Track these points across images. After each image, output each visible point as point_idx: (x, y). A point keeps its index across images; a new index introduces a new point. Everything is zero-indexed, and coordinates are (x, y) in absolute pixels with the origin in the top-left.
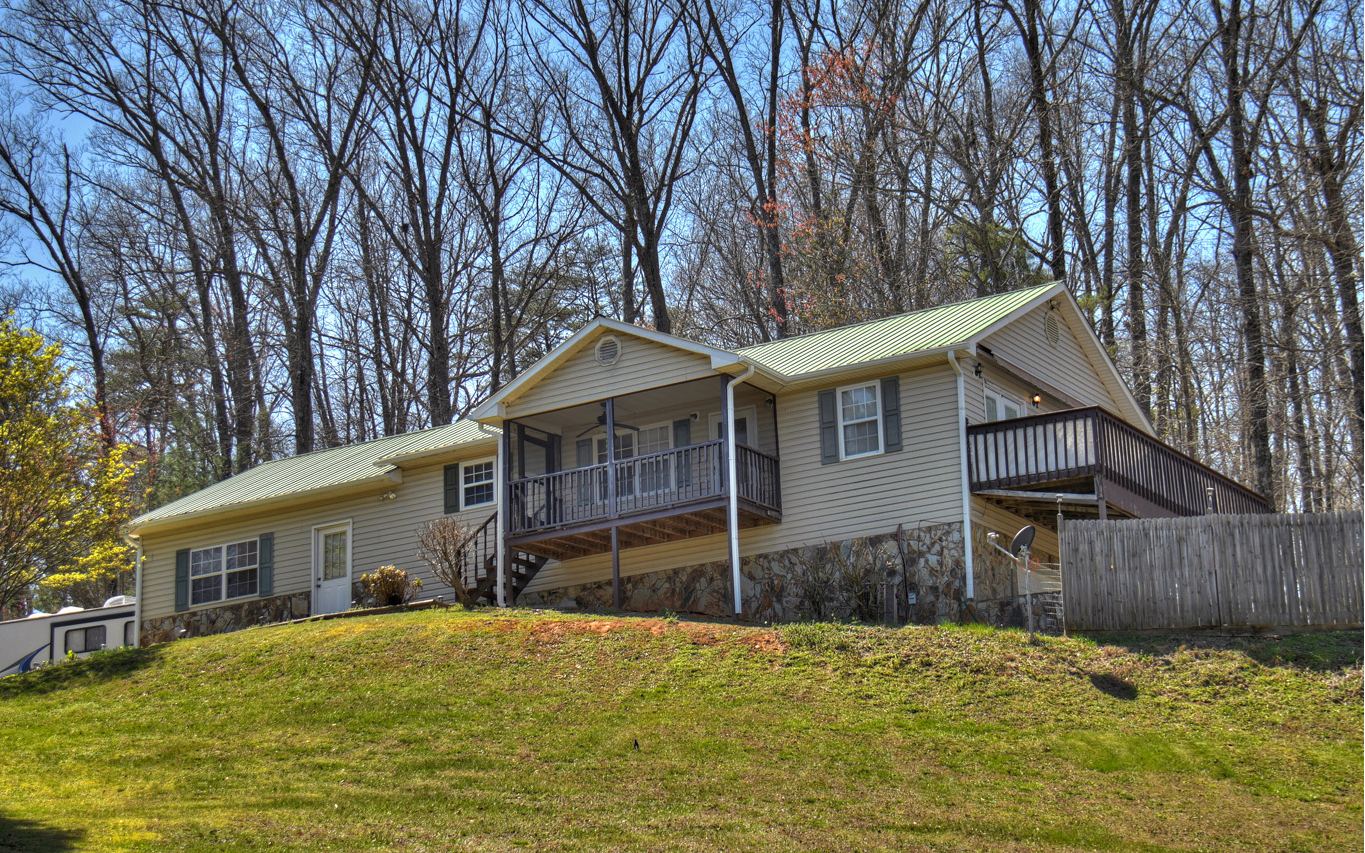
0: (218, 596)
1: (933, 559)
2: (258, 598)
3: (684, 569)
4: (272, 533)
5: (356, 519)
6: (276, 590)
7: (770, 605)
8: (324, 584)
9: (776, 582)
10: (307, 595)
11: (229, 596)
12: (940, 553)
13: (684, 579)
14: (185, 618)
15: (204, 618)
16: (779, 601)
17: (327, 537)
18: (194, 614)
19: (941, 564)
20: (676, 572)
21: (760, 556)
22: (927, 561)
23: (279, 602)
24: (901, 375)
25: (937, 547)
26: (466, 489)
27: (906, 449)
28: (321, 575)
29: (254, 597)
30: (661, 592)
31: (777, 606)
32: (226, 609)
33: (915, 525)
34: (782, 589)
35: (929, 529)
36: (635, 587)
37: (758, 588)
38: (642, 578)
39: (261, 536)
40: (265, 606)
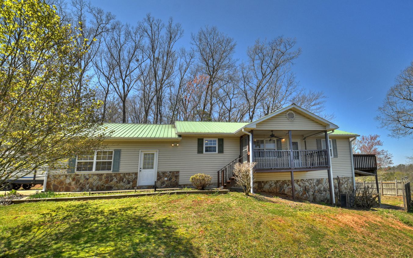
0: (91, 169)
1: (345, 186)
2: (112, 173)
3: (280, 181)
4: (121, 150)
5: (160, 150)
6: (120, 171)
7: (305, 194)
8: (142, 170)
9: (307, 187)
10: (136, 174)
11: (97, 170)
12: (347, 184)
13: (280, 184)
14: (72, 176)
15: (83, 177)
16: (308, 193)
17: (145, 154)
18: (78, 175)
19: (347, 187)
20: (277, 181)
21: (302, 180)
22: (344, 186)
23: (121, 175)
24: (337, 139)
25: (346, 183)
26: (206, 147)
27: (338, 157)
28: (142, 167)
29: (110, 172)
30: (273, 187)
31: (307, 194)
32: (94, 175)
33: (341, 177)
34: (309, 189)
35: (344, 178)
36: (265, 185)
37: (302, 189)
38: (267, 182)
39: (115, 150)
40: (115, 176)
